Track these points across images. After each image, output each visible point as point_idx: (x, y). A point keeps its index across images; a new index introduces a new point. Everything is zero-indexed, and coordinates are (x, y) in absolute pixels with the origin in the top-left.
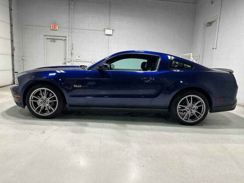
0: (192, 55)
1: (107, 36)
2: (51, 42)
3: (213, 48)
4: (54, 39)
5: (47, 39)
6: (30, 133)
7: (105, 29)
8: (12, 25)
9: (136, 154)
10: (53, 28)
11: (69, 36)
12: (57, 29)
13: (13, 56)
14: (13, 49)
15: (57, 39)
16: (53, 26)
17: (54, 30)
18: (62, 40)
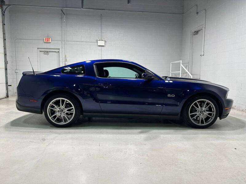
0: (181, 62)
1: (100, 47)
2: (44, 54)
3: (201, 55)
4: (47, 52)
5: (40, 51)
6: (31, 141)
7: (97, 41)
8: (5, 40)
9: (133, 154)
10: (46, 41)
11: (62, 48)
12: (50, 41)
13: (6, 69)
14: (6, 63)
15: (50, 52)
16: (46, 39)
17: (48, 43)
18: (55, 52)
